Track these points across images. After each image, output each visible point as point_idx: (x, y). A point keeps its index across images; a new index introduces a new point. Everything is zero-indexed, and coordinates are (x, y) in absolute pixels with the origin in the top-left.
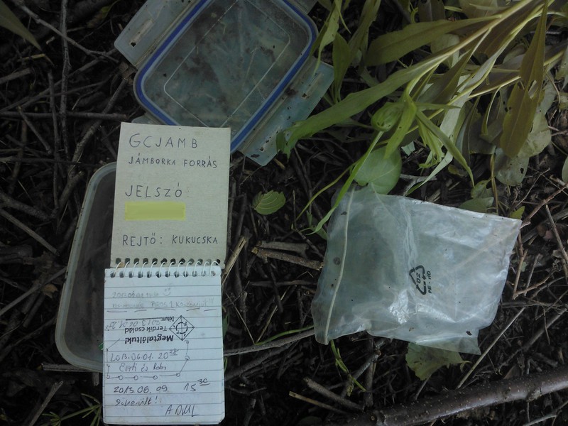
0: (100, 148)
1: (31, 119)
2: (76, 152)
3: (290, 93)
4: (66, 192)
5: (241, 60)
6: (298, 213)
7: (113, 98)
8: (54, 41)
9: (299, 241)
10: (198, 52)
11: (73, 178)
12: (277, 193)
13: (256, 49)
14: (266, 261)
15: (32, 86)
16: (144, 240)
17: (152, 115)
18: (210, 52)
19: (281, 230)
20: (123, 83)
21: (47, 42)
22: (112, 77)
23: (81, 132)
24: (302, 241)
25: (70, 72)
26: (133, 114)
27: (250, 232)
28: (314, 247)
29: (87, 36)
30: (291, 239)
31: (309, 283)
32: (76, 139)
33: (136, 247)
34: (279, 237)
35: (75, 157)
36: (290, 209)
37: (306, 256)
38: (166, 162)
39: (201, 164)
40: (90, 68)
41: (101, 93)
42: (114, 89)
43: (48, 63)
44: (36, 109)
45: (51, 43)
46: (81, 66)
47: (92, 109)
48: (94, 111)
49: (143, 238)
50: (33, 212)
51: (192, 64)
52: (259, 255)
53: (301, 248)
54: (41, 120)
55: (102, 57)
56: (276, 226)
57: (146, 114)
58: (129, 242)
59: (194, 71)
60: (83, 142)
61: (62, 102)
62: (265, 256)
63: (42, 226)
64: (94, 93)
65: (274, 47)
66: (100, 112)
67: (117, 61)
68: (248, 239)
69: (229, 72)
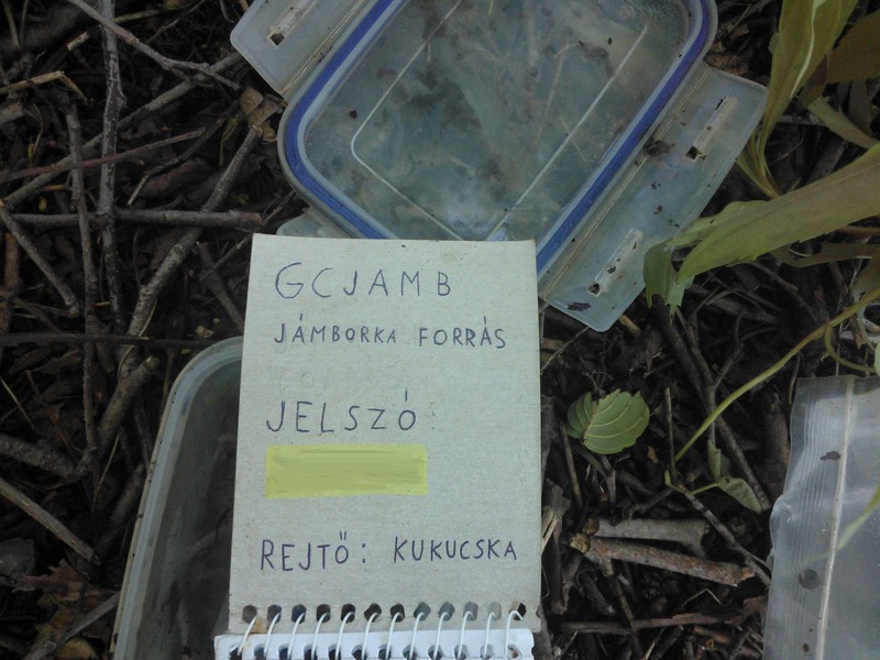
0: (196, 296)
1: (28, 229)
2: (139, 308)
3: (655, 149)
4: (115, 408)
5: (534, 75)
6: (678, 445)
7: (227, 175)
8: (87, 42)
9: (685, 514)
10: (429, 59)
11: (130, 374)
12: (627, 395)
13: (566, 48)
14: (610, 571)
15: (32, 149)
16: (317, 554)
17: (326, 215)
18: (459, 57)
19: (640, 486)
20: (250, 137)
21: (70, 46)
22: (225, 124)
23: (150, 257)
24: (690, 515)
25: (124, 113)
26: (275, 212)
27: (564, 495)
28: (722, 528)
29: (164, 28)
30: (666, 508)
31: (712, 620)
32: (138, 277)
33: (298, 573)
34: (638, 507)
35: (136, 320)
36: (660, 433)
37: (702, 553)
38: (371, 336)
39: (463, 338)
40: (170, 103)
41: (199, 161)
42: (230, 155)
43: (71, 93)
44: (43, 205)
45: (80, 47)
46: (150, 99)
47: (177, 202)
48: (181, 207)
49: (314, 547)
50: (36, 456)
51: (416, 87)
52: (590, 556)
53: (692, 534)
54: (53, 231)
55: (200, 77)
56: (628, 478)
57: (310, 212)
58: (276, 560)
59: (422, 103)
60: (155, 282)
61: (103, 186)
62: (605, 556)
63: (58, 490)
64: (181, 162)
65: (610, 41)
66: (197, 208)
67: (236, 86)
68: (561, 513)
69: (506, 103)
